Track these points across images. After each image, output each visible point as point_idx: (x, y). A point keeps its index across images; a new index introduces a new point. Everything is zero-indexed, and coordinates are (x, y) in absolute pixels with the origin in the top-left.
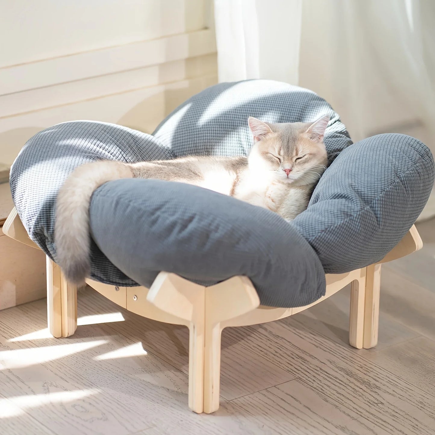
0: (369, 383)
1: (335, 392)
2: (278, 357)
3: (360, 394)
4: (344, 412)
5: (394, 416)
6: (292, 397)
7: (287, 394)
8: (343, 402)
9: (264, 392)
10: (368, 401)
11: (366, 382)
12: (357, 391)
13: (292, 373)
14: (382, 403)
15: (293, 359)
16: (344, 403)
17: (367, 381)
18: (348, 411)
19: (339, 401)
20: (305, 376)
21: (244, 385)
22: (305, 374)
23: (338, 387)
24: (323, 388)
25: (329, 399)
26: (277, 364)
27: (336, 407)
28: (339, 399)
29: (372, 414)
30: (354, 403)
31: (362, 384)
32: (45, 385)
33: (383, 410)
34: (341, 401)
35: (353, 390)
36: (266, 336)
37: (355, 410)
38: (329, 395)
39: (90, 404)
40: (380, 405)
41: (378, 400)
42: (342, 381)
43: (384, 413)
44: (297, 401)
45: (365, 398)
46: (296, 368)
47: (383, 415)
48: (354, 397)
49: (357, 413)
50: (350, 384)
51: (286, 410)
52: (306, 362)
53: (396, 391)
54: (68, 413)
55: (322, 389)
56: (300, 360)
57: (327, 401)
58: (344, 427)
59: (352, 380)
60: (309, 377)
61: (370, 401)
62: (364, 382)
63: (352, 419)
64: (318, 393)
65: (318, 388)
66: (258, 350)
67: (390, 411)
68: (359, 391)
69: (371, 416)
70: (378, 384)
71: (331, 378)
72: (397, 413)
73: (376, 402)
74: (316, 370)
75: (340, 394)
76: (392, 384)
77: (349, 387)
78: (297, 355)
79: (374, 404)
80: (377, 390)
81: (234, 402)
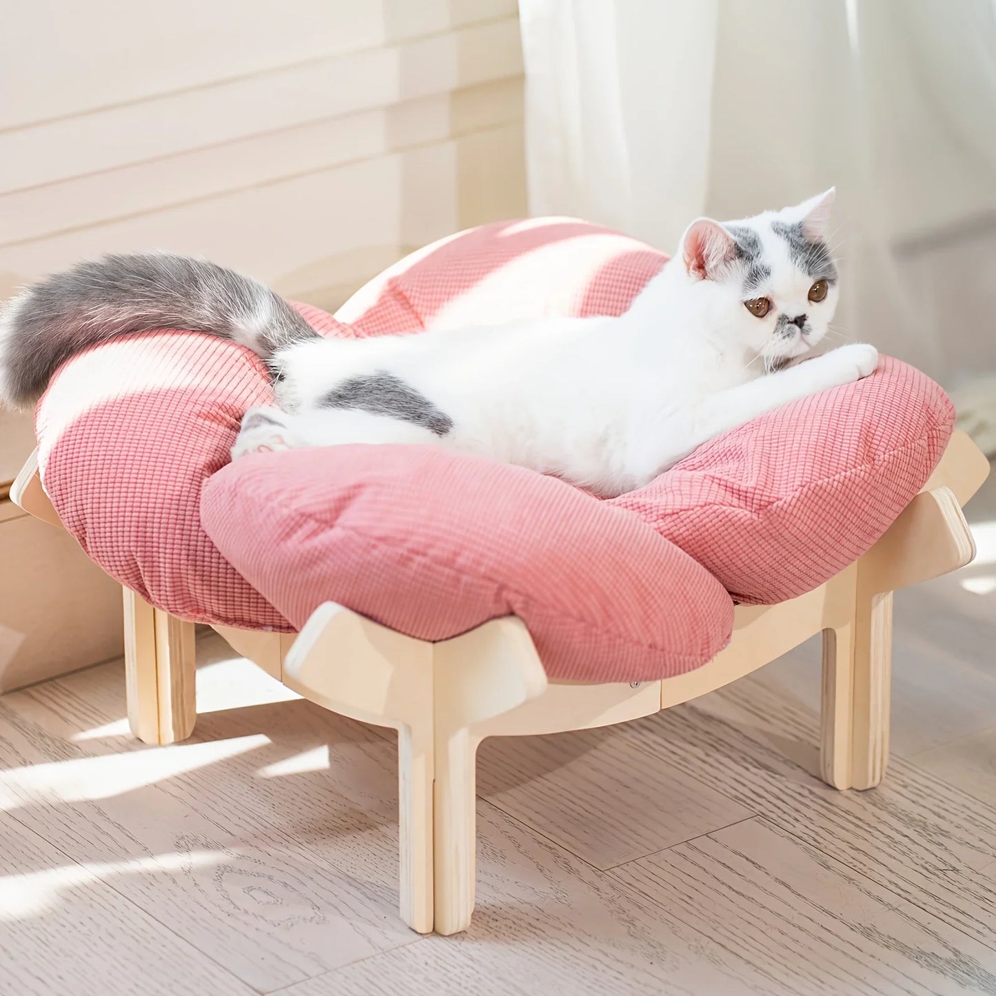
0: (925, 823)
1: (844, 846)
2: (711, 766)
3: (904, 849)
4: (869, 893)
5: (983, 899)
6: (747, 859)
7: (736, 853)
8: (865, 869)
9: (683, 848)
10: (922, 866)
11: (915, 820)
12: (896, 843)
13: (745, 802)
14: (954, 869)
15: (747, 769)
16: (868, 871)
17: (918, 818)
18: (877, 891)
19: (855, 866)
20: (775, 809)
21: (635, 832)
22: (775, 805)
23: (854, 833)
24: (817, 838)
25: (832, 862)
26: (710, 784)
27: (851, 879)
28: (855, 863)
29: (933, 896)
30: (891, 871)
31: (907, 825)
32: (182, 842)
33: (960, 886)
34: (861, 866)
35: (887, 840)
36: (683, 718)
37: (892, 887)
38: (833, 854)
39: (285, 885)
40: (950, 874)
41: (945, 863)
42: (860, 820)
43: (963, 894)
44: (759, 867)
45: (916, 860)
46: (754, 792)
47: (959, 896)
48: (890, 856)
49: (899, 895)
50: (880, 827)
51: (734, 890)
52: (777, 776)
53: (986, 840)
54: (236, 907)
55: (816, 840)
56: (763, 773)
57: (828, 868)
58: (870, 926)
59: (885, 816)
60: (785, 813)
61: (927, 866)
62: (913, 820)
63: (887, 909)
64: (806, 849)
65: (805, 837)
66: (664, 750)
67: (973, 887)
68: (900, 843)
69: (931, 901)
70: (944, 825)
71: (835, 814)
72: (990, 891)
73: (942, 867)
74: (800, 794)
75: (857, 849)
76: (977, 823)
77: (876, 833)
78: (756, 761)
79: (937, 872)
80: (942, 840)
81: (613, 873)
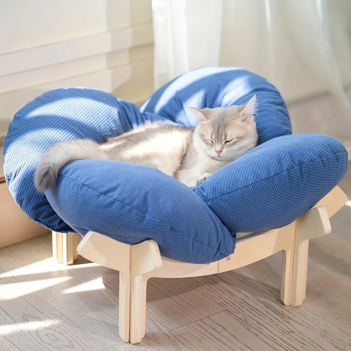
0: (283, 314)
1: (255, 322)
3: (276, 324)
4: (263, 340)
5: (302, 343)
6: (221, 326)
7: (217, 324)
8: (262, 331)
9: (199, 322)
10: (282, 330)
11: (280, 313)
12: (273, 321)
13: (222, 305)
14: (293, 332)
15: (223, 293)
17: (281, 312)
18: (266, 339)
19: (258, 330)
20: (232, 308)
21: (183, 316)
22: (232, 306)
24: (246, 319)
25: (251, 328)
26: (210, 298)
27: (257, 335)
28: (259, 329)
29: (285, 341)
30: (270, 332)
31: (277, 315)
32: (25, 316)
33: (294, 338)
34: (260, 330)
35: (270, 320)
37: (271, 338)
38: (251, 325)
39: (60, 333)
40: (291, 333)
41: (290, 329)
42: (261, 312)
43: (295, 341)
44: (225, 329)
45: (280, 328)
46: (225, 301)
48: (271, 326)
49: (273, 341)
50: (268, 315)
51: (216, 338)
52: (233, 296)
53: (304, 321)
54: (42, 341)
55: (245, 320)
56: (229, 294)
57: (249, 330)
59: (270, 311)
60: (235, 309)
61: (283, 330)
62: (279, 313)
63: (268, 346)
64: (242, 323)
65: (242, 319)
67: (299, 338)
68: (275, 322)
69: (284, 343)
70: (290, 315)
71: (253, 310)
72: (305, 340)
73: (289, 331)
74: (241, 302)
75: (260, 324)
76: (302, 315)
77: (267, 318)
78: (227, 290)
79: (287, 333)
80: (289, 321)
81: (174, 331)
